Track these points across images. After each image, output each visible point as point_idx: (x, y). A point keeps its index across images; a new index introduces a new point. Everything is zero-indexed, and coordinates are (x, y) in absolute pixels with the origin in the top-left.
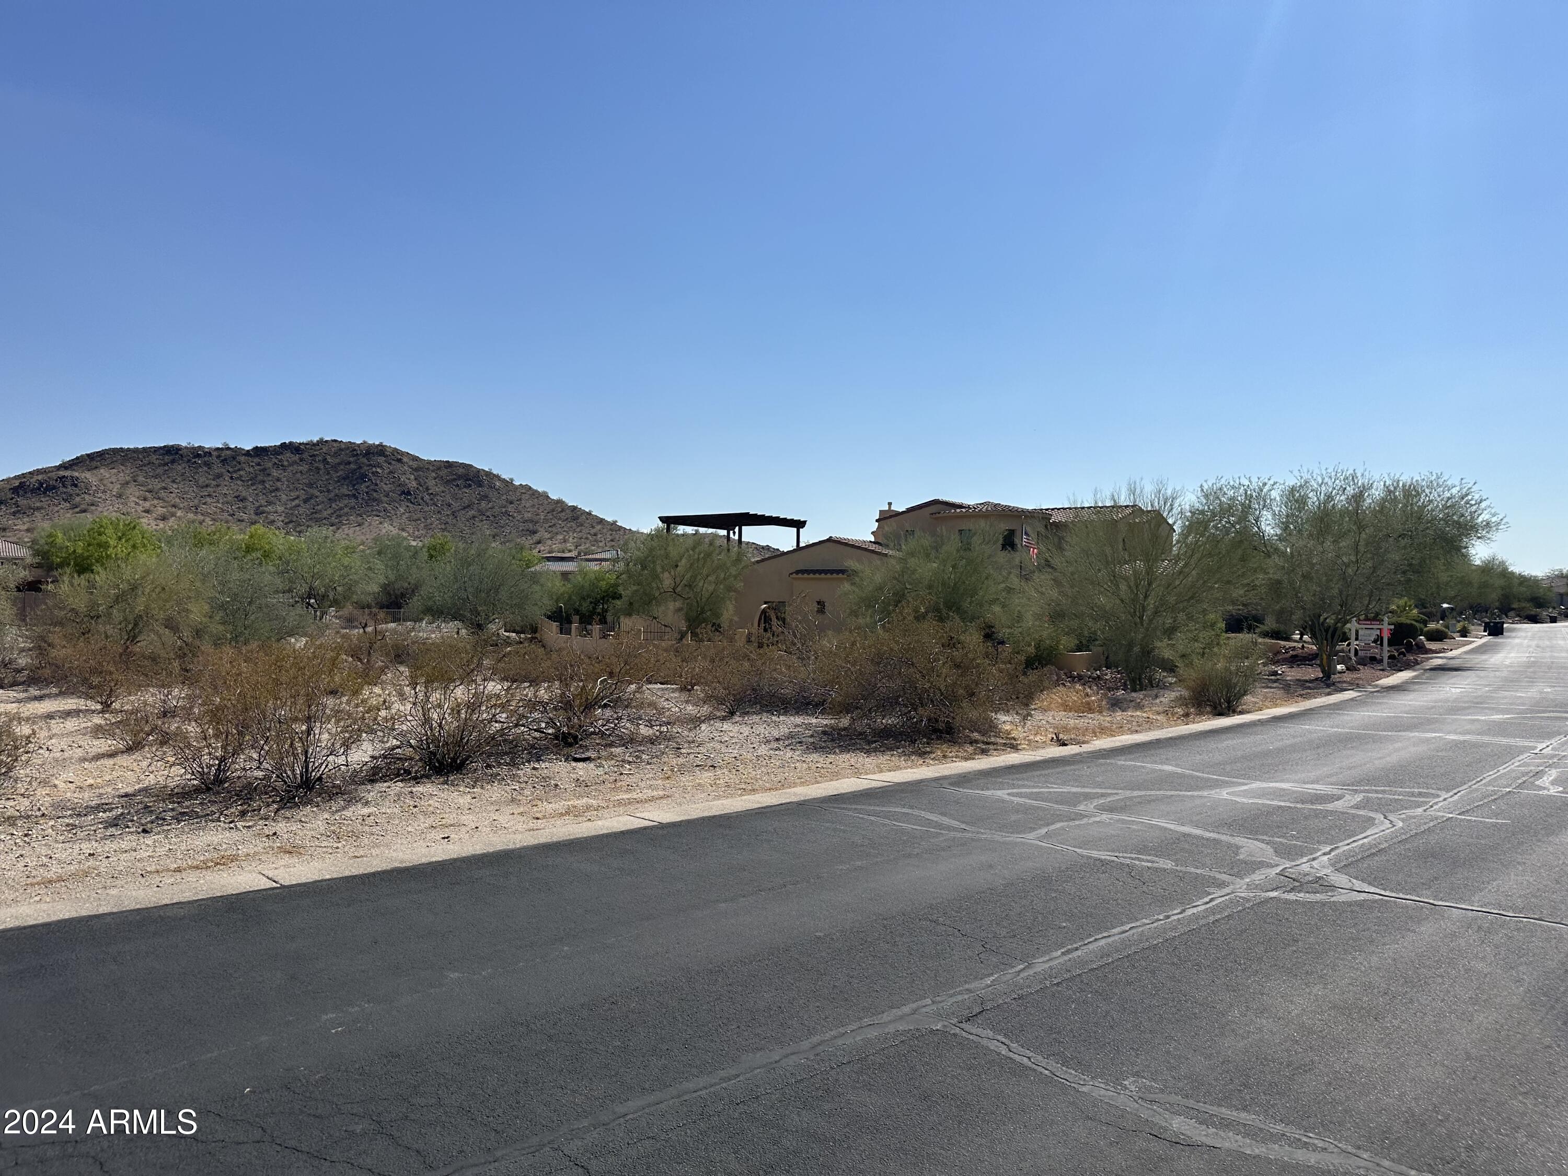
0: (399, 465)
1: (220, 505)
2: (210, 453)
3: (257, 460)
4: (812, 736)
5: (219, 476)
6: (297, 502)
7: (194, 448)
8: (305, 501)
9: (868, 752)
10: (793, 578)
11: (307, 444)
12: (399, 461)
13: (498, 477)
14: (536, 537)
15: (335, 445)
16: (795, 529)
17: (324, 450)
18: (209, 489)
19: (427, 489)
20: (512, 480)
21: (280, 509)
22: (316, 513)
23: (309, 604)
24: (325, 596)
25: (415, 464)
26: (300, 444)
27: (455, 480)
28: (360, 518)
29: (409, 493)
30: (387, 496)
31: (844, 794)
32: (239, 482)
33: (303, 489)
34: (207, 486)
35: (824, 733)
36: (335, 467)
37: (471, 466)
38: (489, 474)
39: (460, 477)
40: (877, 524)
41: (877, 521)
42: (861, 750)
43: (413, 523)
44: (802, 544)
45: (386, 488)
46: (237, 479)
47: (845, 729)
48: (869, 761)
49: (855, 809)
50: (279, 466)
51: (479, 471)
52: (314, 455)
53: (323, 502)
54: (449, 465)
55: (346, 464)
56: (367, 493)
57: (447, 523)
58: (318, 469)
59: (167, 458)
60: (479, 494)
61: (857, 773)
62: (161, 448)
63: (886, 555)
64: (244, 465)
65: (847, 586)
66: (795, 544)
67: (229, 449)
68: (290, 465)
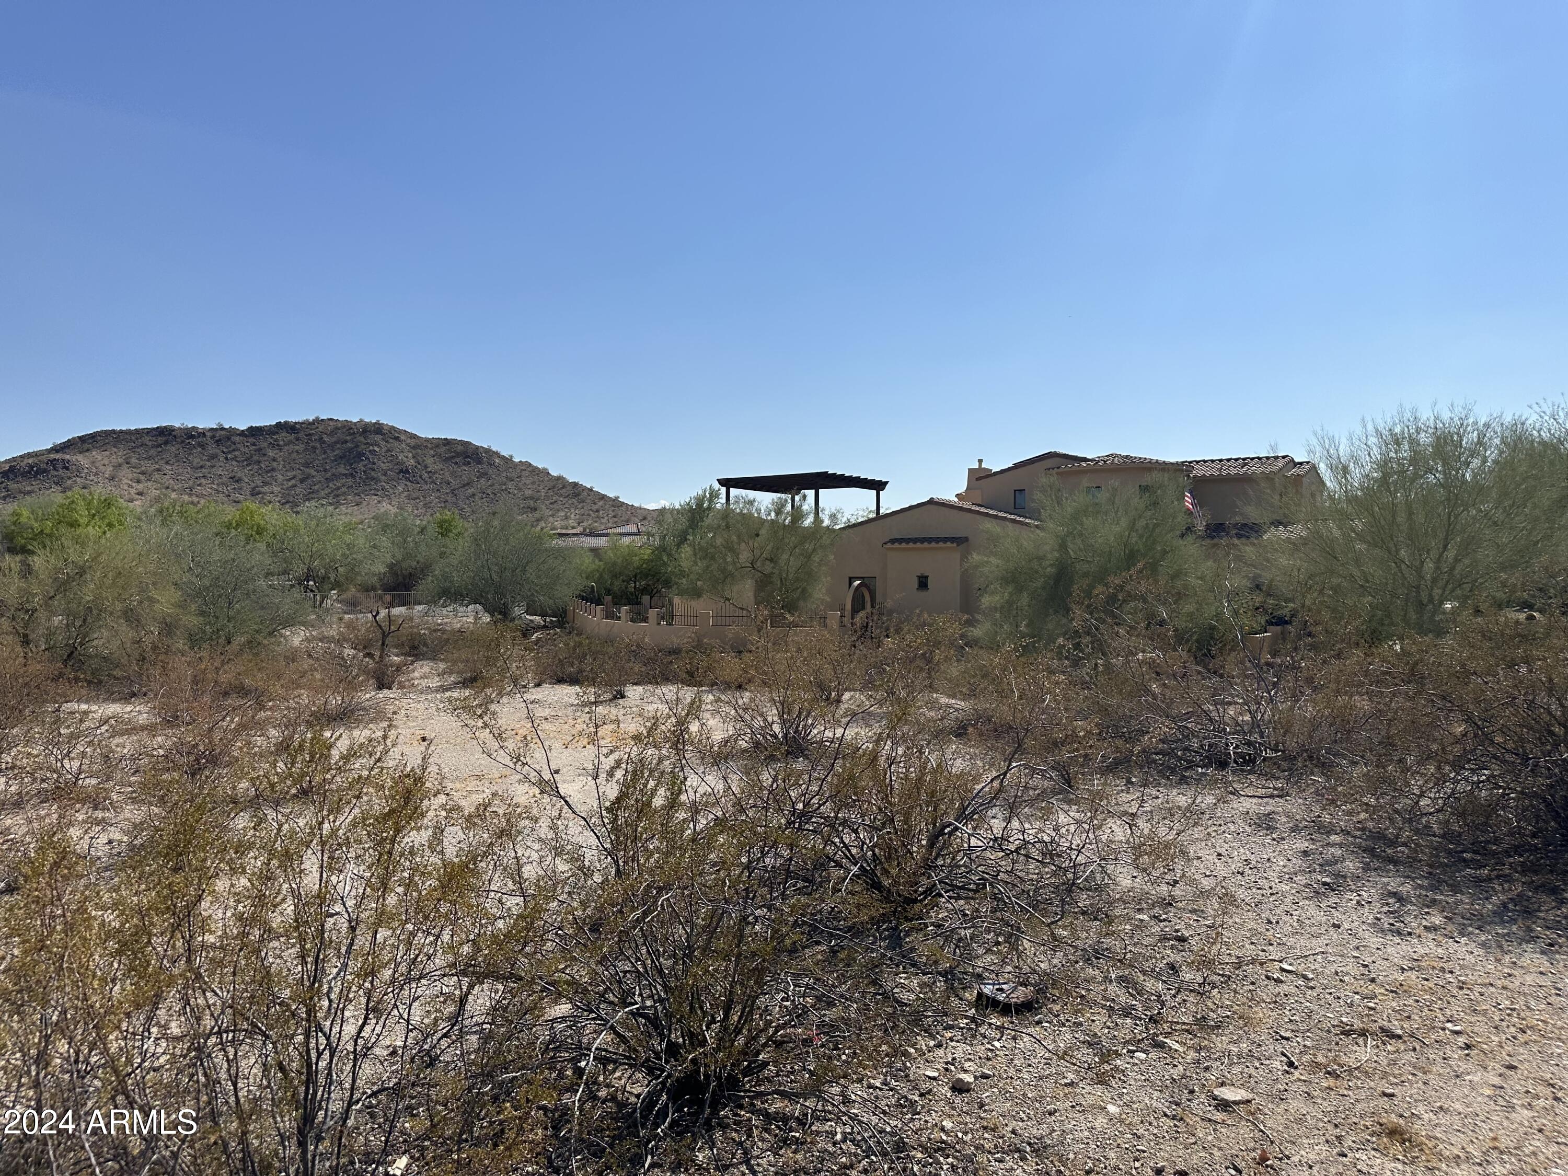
0: (396, 444)
1: (215, 487)
2: (204, 433)
3: (252, 440)
5: (213, 457)
6: (293, 482)
7: (187, 429)
8: (302, 481)
11: (302, 423)
12: (397, 438)
13: (497, 453)
14: (537, 515)
15: (331, 423)
16: (875, 492)
17: (320, 429)
18: (204, 470)
19: (426, 467)
20: (512, 457)
21: (276, 489)
22: (313, 492)
23: (307, 587)
24: (325, 579)
25: (412, 442)
26: (296, 423)
27: (453, 457)
28: (357, 498)
29: (407, 472)
30: (385, 474)
32: (234, 463)
33: (299, 469)
34: (202, 467)
36: (332, 446)
37: (468, 443)
38: (489, 451)
39: (458, 454)
43: (413, 502)
45: (384, 466)
46: (232, 459)
50: (275, 445)
51: (477, 448)
52: (310, 434)
53: (320, 482)
54: (447, 442)
55: (342, 443)
56: (364, 472)
57: (446, 501)
58: (314, 448)
59: (161, 440)
60: (478, 471)
62: (154, 429)
64: (239, 446)
67: (223, 429)
68: (285, 445)
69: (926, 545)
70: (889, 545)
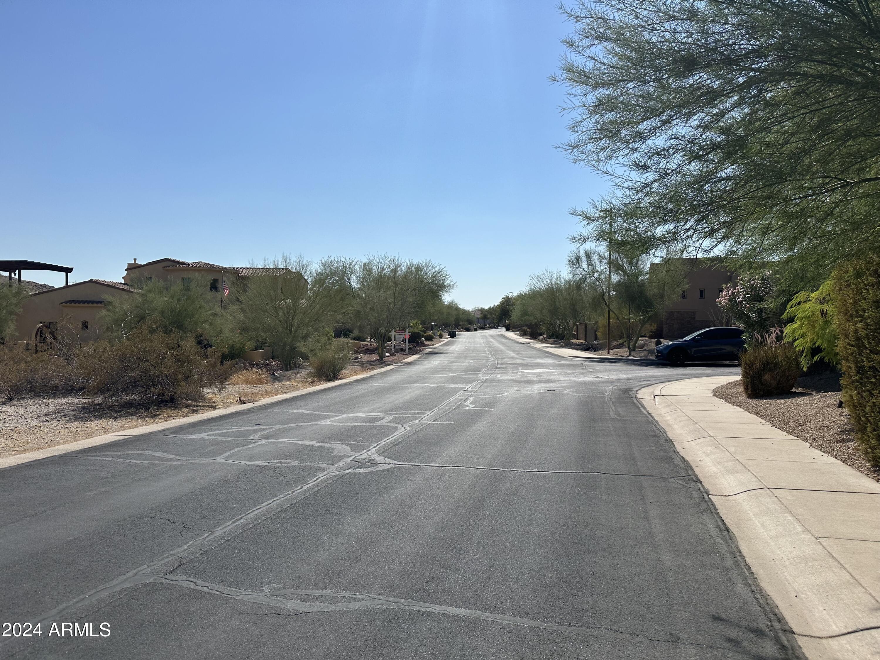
4: (74, 411)
9: (115, 418)
10: (63, 306)
16: (64, 273)
35: (83, 408)
41: (126, 270)
42: (111, 417)
44: (70, 284)
48: (116, 424)
49: (104, 455)
61: (106, 432)
63: (132, 292)
66: (65, 283)
69: (86, 305)
70: (64, 304)
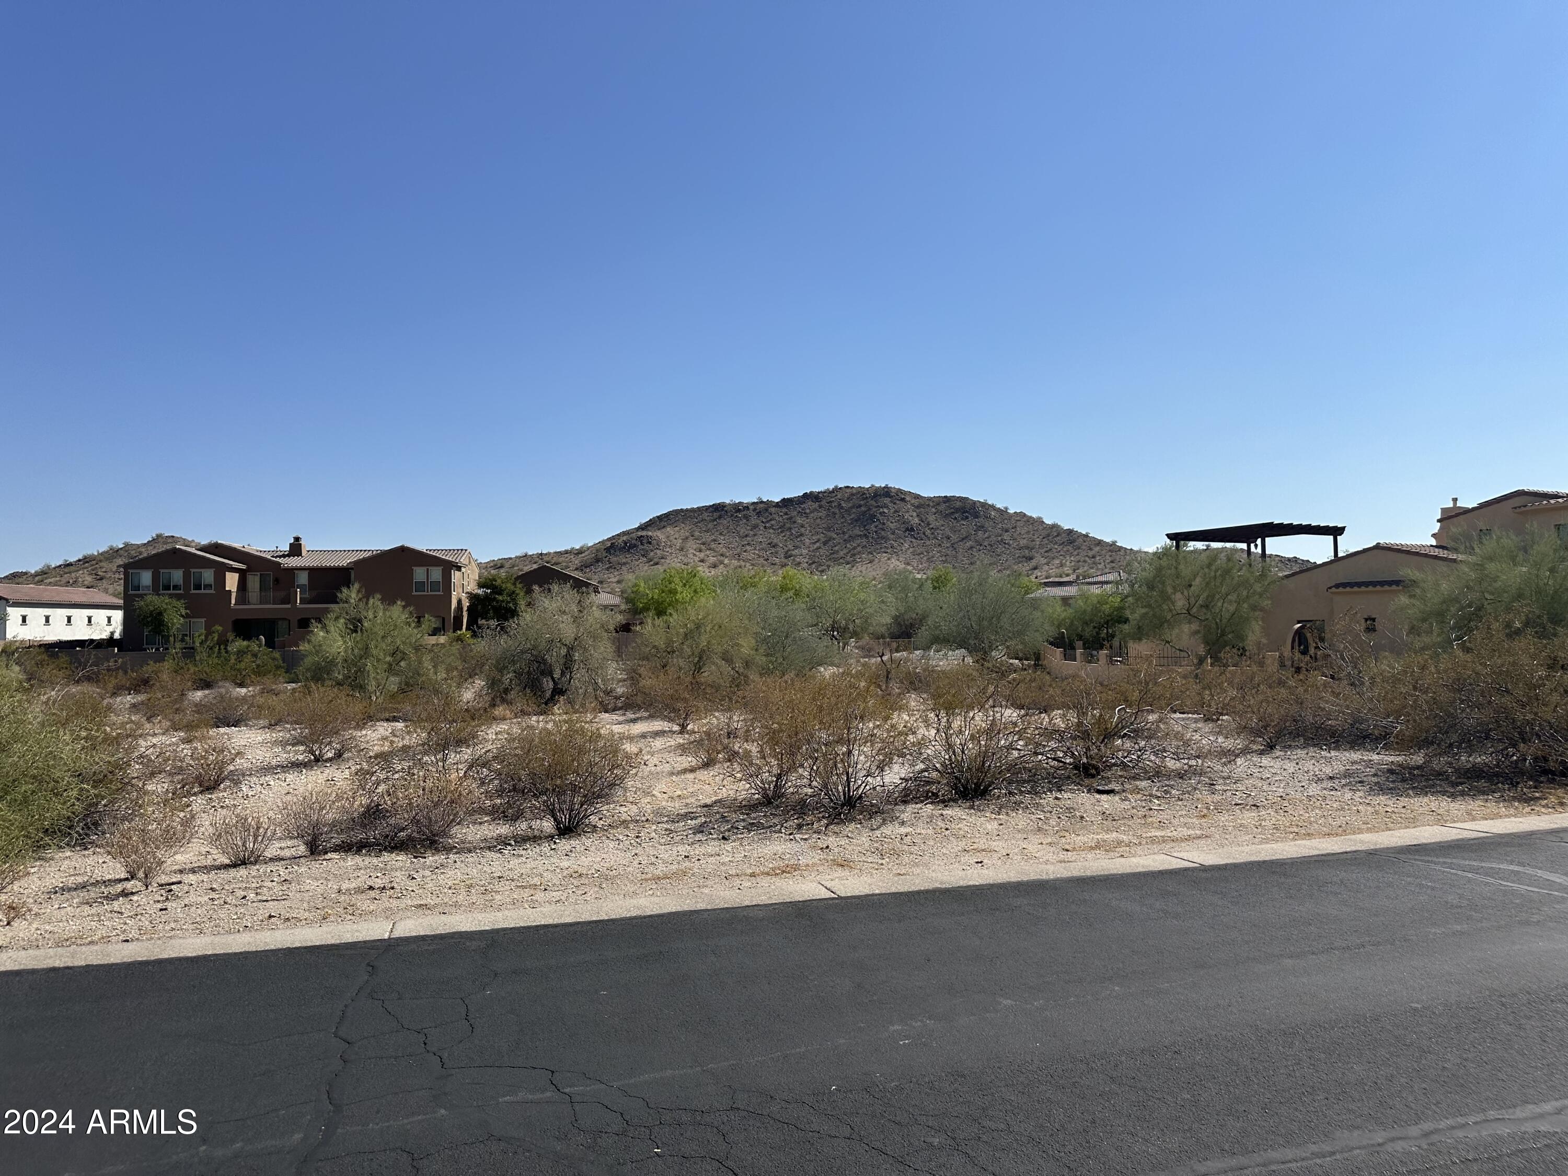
0: (902, 504)
1: (757, 552)
2: (748, 507)
3: (784, 510)
4: (1375, 775)
5: (755, 527)
6: (818, 544)
7: (735, 504)
8: (825, 543)
9: (1453, 796)
10: (1332, 593)
11: (825, 492)
12: (903, 500)
13: (993, 507)
14: (1033, 563)
15: (848, 491)
16: (1331, 537)
17: (839, 497)
18: (748, 539)
19: (928, 524)
20: (1006, 508)
21: (805, 552)
22: (833, 553)
23: (833, 636)
24: (846, 629)
25: (916, 502)
26: (819, 493)
27: (952, 513)
28: (871, 556)
29: (912, 529)
30: (893, 533)
31: (1426, 844)
32: (771, 531)
33: (822, 533)
34: (746, 536)
35: (1391, 771)
36: (848, 511)
37: (967, 499)
38: (984, 505)
39: (957, 510)
40: (1439, 524)
41: (1439, 521)
42: (1444, 793)
43: (917, 557)
44: (1340, 554)
45: (892, 526)
46: (770, 528)
47: (1418, 768)
48: (1457, 807)
49: (1445, 863)
50: (802, 513)
51: (974, 502)
52: (831, 502)
53: (839, 543)
54: (947, 499)
55: (857, 507)
56: (876, 532)
57: (947, 555)
58: (834, 514)
59: (716, 515)
60: (975, 525)
61: (1441, 820)
62: (710, 506)
63: (1454, 561)
64: (774, 516)
65: (1404, 600)
66: (1333, 554)
67: (762, 502)
68: (811, 512)
69: (1370, 588)
70: (1334, 590)
